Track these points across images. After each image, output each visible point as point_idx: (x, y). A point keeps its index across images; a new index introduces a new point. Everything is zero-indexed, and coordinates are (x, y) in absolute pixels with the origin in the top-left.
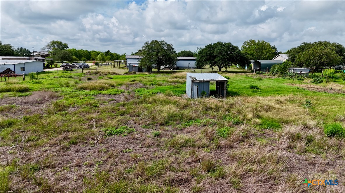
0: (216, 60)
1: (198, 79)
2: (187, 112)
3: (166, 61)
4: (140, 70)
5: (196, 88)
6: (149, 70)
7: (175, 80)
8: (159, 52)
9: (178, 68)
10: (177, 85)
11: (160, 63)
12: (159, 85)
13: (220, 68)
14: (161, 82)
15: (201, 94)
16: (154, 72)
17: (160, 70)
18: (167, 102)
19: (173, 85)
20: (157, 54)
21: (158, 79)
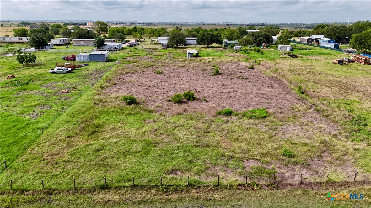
0: (205, 41)
1: (190, 52)
2: (186, 60)
3: (181, 42)
4: (168, 47)
5: (189, 55)
6: (172, 47)
7: (184, 52)
8: (177, 38)
9: (187, 44)
10: (185, 54)
11: (178, 43)
12: (179, 54)
13: (208, 45)
14: (179, 53)
15: (191, 56)
16: (175, 48)
17: (178, 46)
18: (182, 58)
19: (184, 54)
20: (176, 39)
21: (178, 52)
